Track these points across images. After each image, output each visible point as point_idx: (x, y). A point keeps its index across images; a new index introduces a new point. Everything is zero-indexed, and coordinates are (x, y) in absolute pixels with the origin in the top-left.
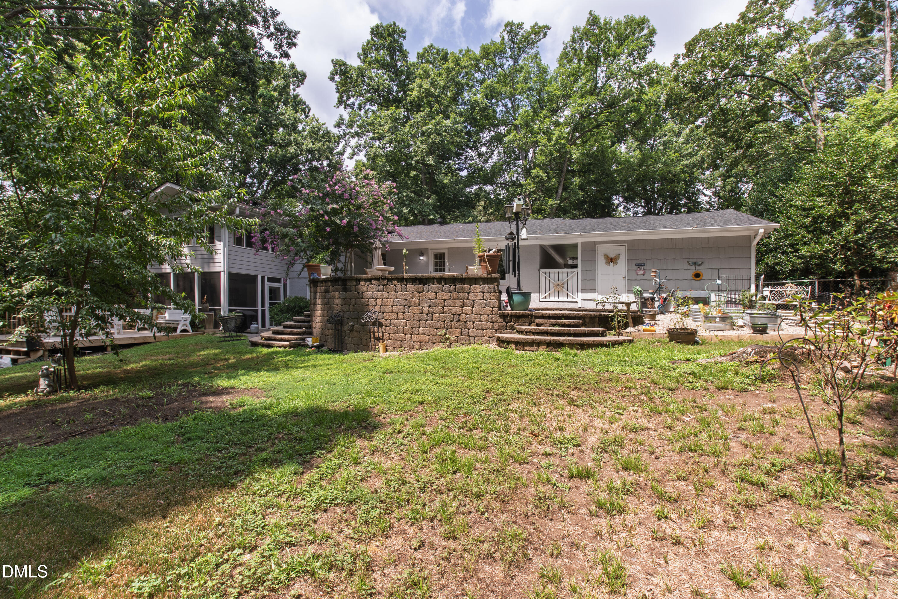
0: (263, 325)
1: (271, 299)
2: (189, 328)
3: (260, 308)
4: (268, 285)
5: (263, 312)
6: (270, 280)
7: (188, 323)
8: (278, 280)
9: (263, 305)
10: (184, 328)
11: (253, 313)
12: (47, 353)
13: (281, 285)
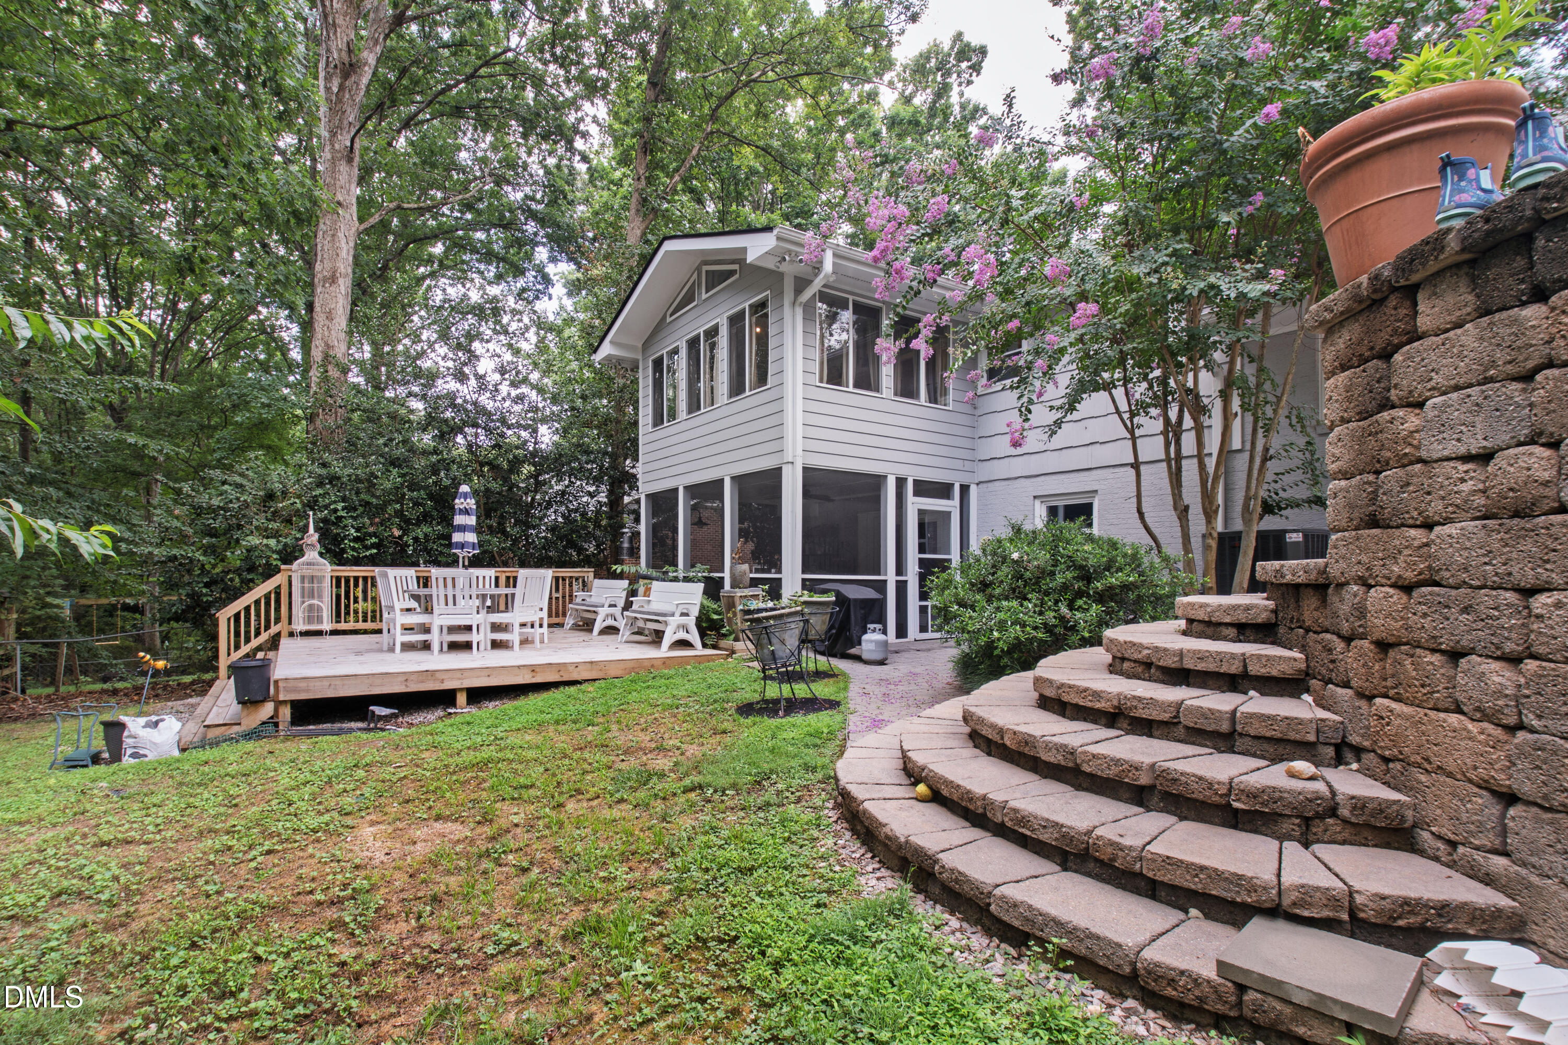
0: (902, 631)
1: (922, 549)
2: (694, 637)
3: (891, 577)
4: (914, 504)
5: (901, 587)
6: (924, 488)
7: (691, 621)
8: (943, 491)
9: (900, 570)
10: (682, 635)
11: (870, 594)
12: (286, 713)
13: (951, 505)
